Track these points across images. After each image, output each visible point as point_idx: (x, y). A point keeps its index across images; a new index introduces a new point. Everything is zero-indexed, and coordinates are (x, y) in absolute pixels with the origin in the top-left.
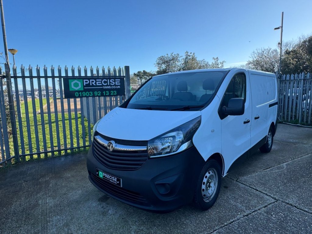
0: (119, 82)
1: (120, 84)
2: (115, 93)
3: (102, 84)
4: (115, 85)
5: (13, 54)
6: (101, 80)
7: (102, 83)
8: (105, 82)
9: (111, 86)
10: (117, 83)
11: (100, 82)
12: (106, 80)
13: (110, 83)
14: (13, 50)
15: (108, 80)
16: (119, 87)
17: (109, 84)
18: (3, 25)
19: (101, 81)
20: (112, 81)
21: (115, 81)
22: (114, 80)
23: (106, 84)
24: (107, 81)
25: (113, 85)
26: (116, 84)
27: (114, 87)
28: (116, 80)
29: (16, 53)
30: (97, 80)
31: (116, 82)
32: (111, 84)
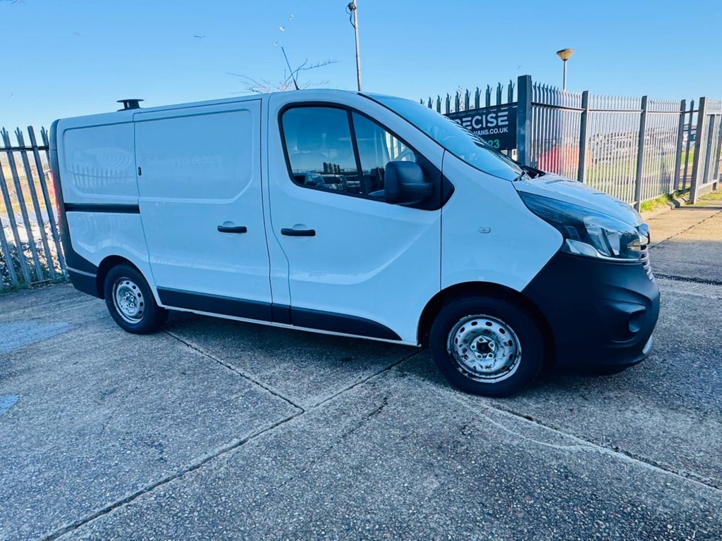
0: (506, 118)
1: (507, 123)
2: (497, 146)
3: (473, 127)
4: (497, 126)
5: (565, 60)
6: (470, 119)
7: (471, 125)
8: (478, 122)
9: (489, 128)
10: (502, 121)
11: (469, 123)
12: (480, 118)
13: (487, 122)
14: (562, 51)
15: (484, 116)
16: (505, 130)
17: (484, 126)
18: (357, 56)
19: (471, 121)
20: (492, 117)
21: (496, 118)
22: (494, 115)
23: (480, 125)
24: (482, 119)
25: (493, 128)
26: (500, 124)
27: (495, 131)
28: (499, 114)
29: (568, 57)
30: (464, 119)
31: (500, 119)
32: (489, 125)
